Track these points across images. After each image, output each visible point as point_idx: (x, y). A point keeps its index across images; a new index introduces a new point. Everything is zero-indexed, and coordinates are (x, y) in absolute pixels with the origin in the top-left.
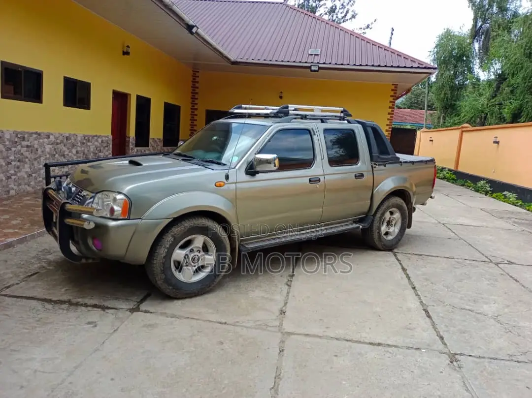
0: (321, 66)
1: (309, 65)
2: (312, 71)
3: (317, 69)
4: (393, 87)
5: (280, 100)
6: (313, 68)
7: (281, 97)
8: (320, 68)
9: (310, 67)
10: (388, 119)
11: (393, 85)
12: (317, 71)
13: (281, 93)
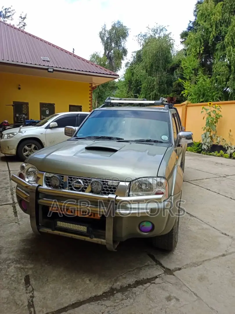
0: (55, 69)
1: (47, 67)
2: (49, 72)
3: (52, 71)
4: (90, 85)
5: (19, 91)
6: (49, 70)
7: (19, 89)
8: (54, 70)
9: (47, 69)
10: (90, 104)
11: (90, 83)
12: (53, 72)
13: (19, 85)
